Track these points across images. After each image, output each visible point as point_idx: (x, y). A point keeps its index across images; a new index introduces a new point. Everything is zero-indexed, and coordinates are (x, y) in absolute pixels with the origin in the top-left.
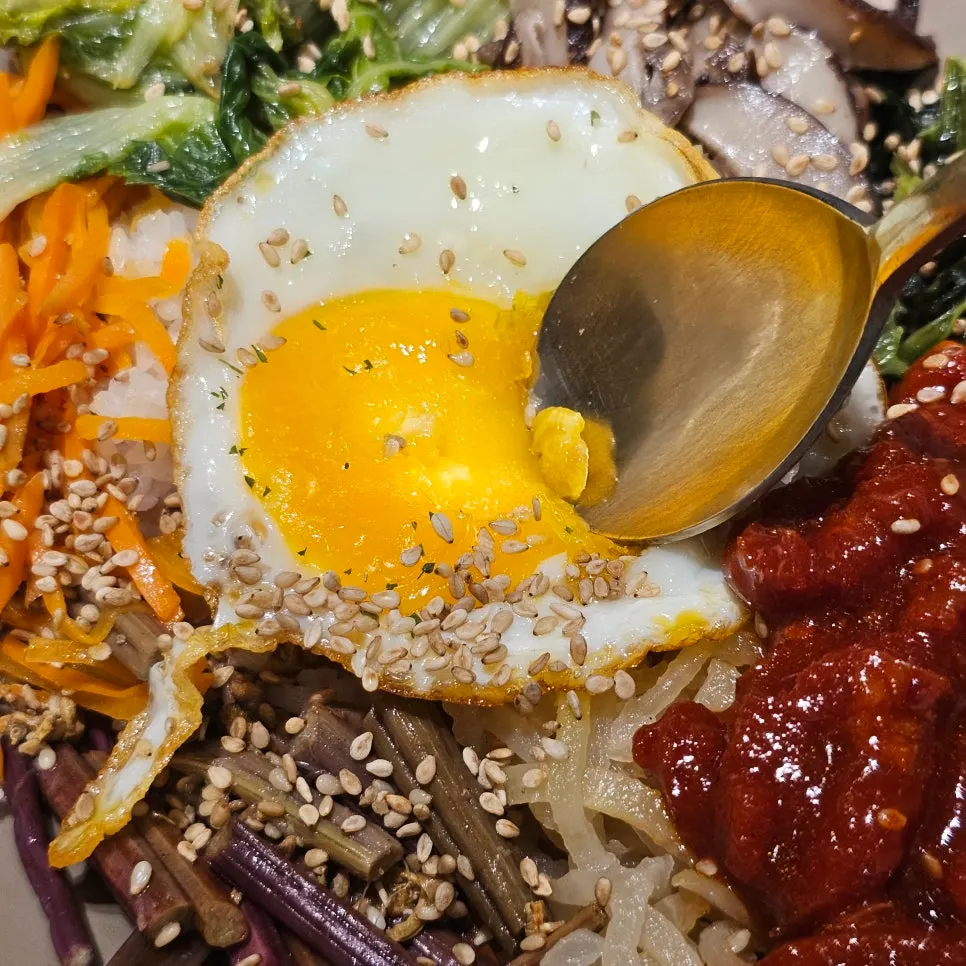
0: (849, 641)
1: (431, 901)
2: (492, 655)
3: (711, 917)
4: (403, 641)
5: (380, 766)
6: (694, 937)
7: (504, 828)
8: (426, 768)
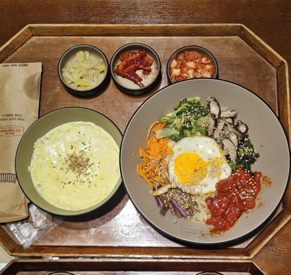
0: (224, 196)
1: (187, 207)
2: (194, 191)
3: (208, 213)
4: (187, 188)
5: (185, 196)
6: (207, 214)
7: (194, 203)
8: (188, 197)
